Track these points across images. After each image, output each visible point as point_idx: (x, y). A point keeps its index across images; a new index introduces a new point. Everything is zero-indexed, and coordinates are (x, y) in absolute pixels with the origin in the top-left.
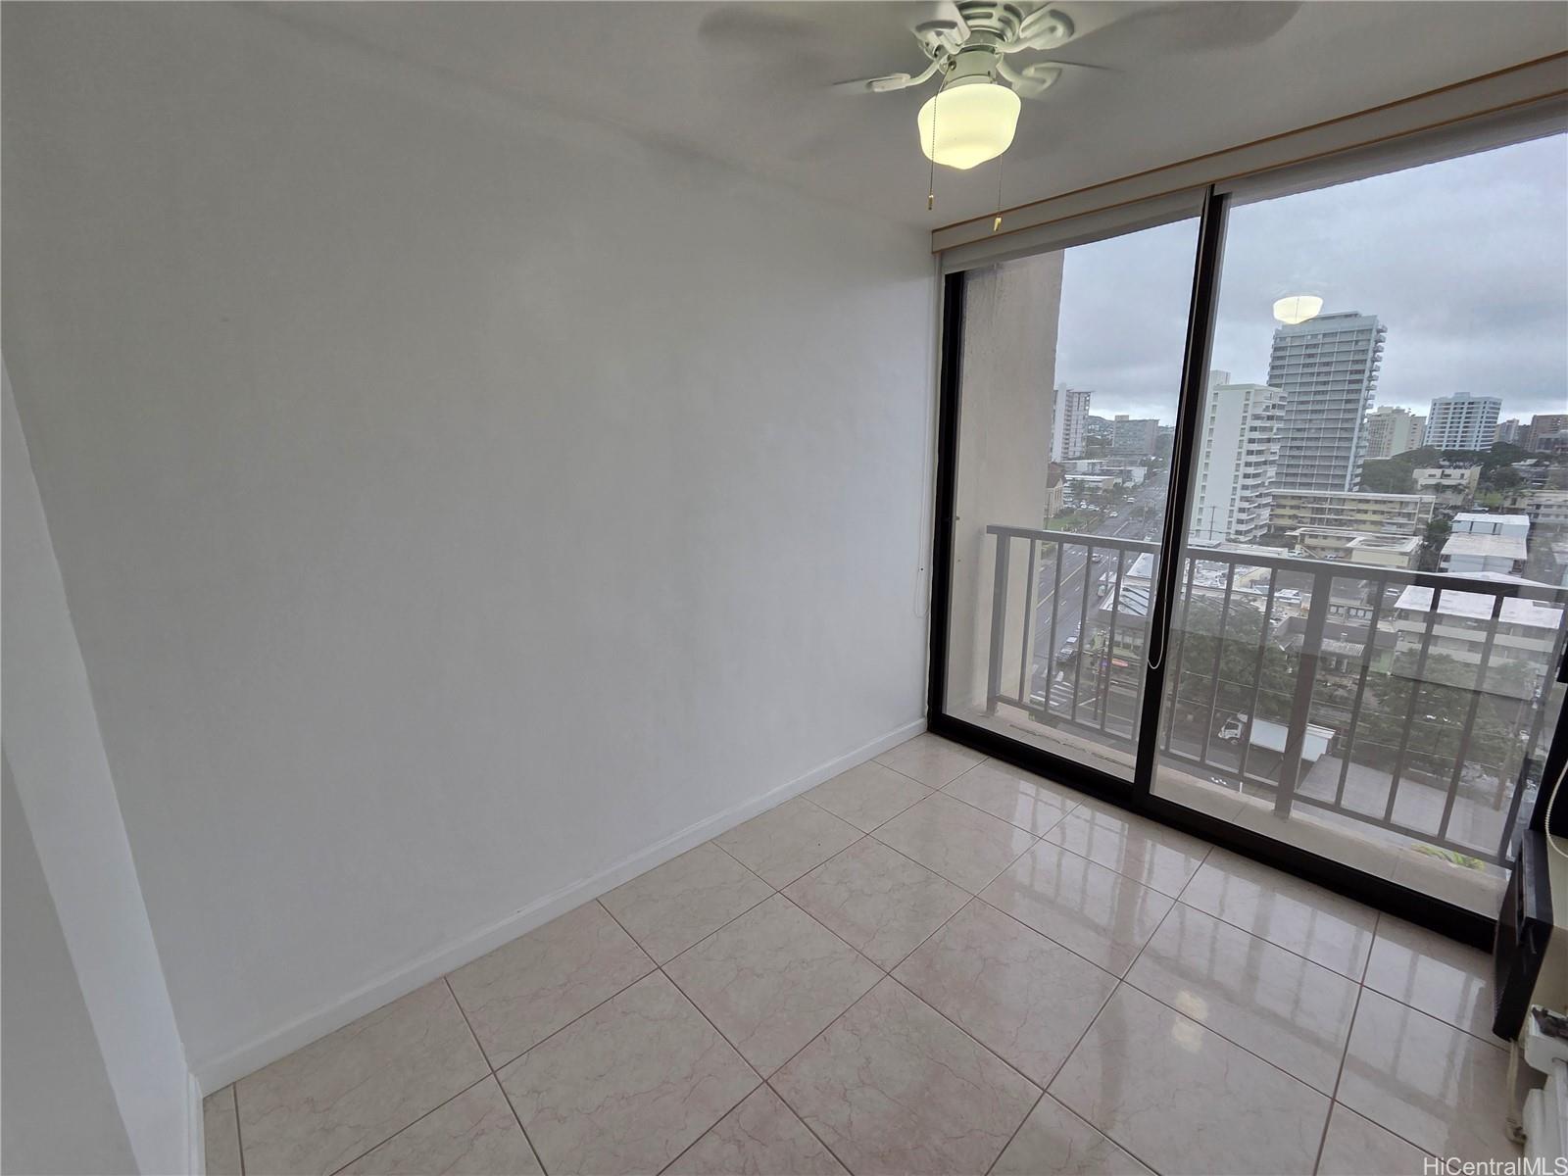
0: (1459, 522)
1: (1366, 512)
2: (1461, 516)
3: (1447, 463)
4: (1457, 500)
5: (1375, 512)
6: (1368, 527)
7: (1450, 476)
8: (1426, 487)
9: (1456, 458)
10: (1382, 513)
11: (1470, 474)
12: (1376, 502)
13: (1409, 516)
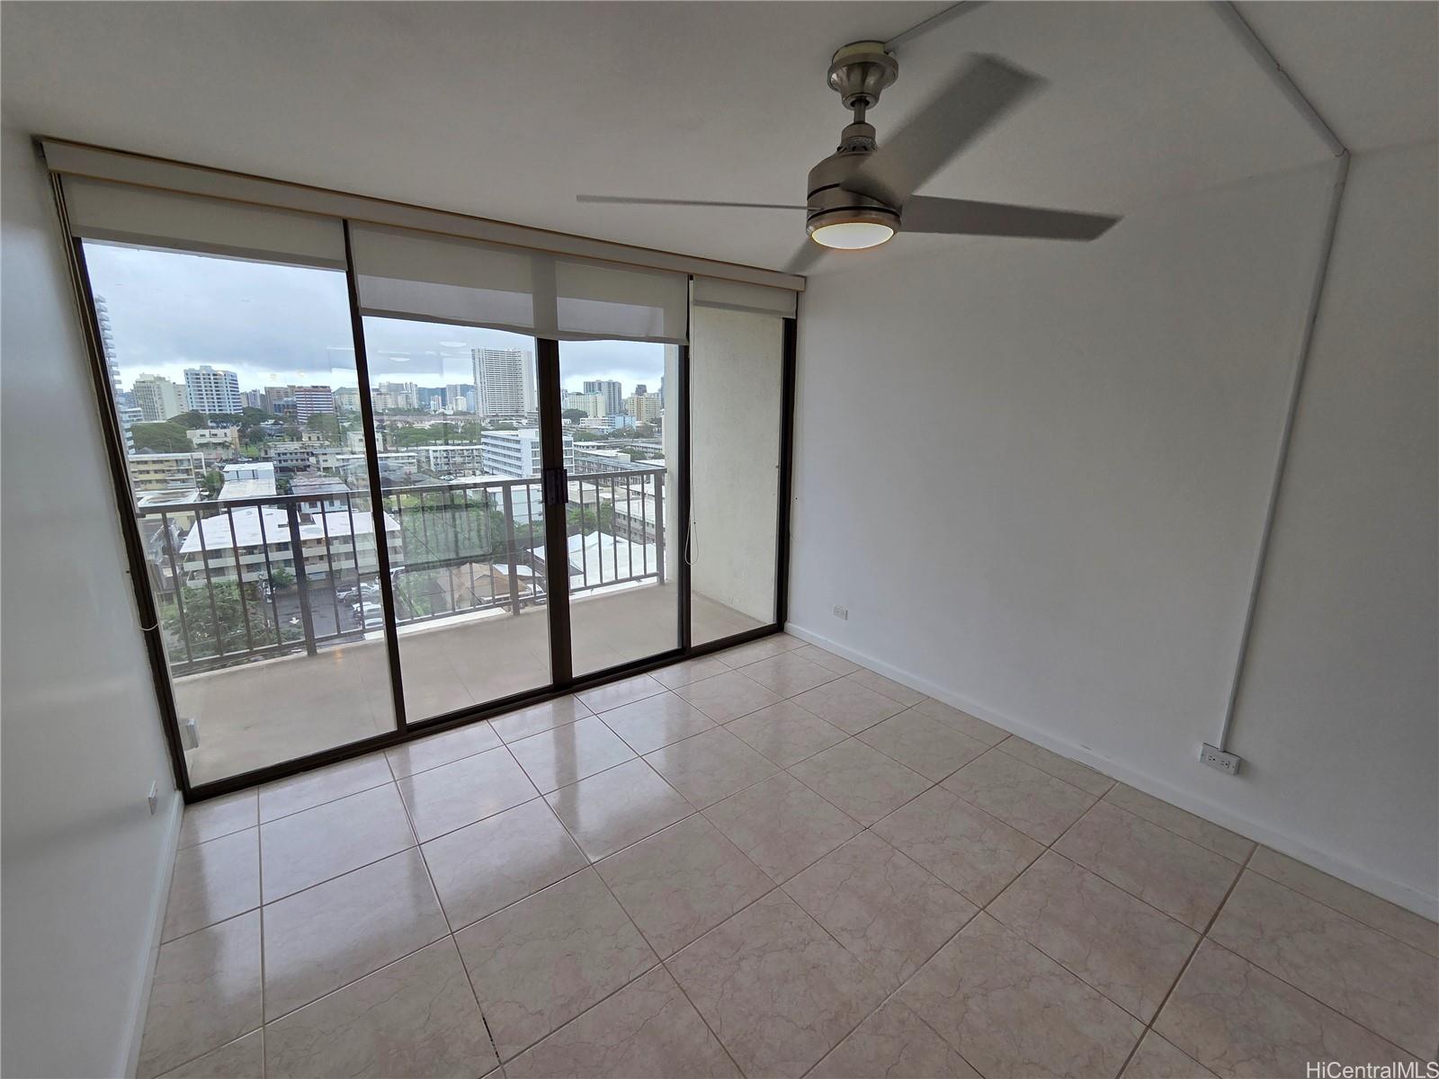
0: (228, 472)
1: (148, 472)
2: (228, 467)
3: (214, 424)
4: (224, 454)
5: (156, 472)
6: (155, 485)
7: (216, 435)
8: (201, 446)
9: (222, 420)
10: (163, 471)
11: (230, 433)
12: (154, 462)
13: (187, 471)
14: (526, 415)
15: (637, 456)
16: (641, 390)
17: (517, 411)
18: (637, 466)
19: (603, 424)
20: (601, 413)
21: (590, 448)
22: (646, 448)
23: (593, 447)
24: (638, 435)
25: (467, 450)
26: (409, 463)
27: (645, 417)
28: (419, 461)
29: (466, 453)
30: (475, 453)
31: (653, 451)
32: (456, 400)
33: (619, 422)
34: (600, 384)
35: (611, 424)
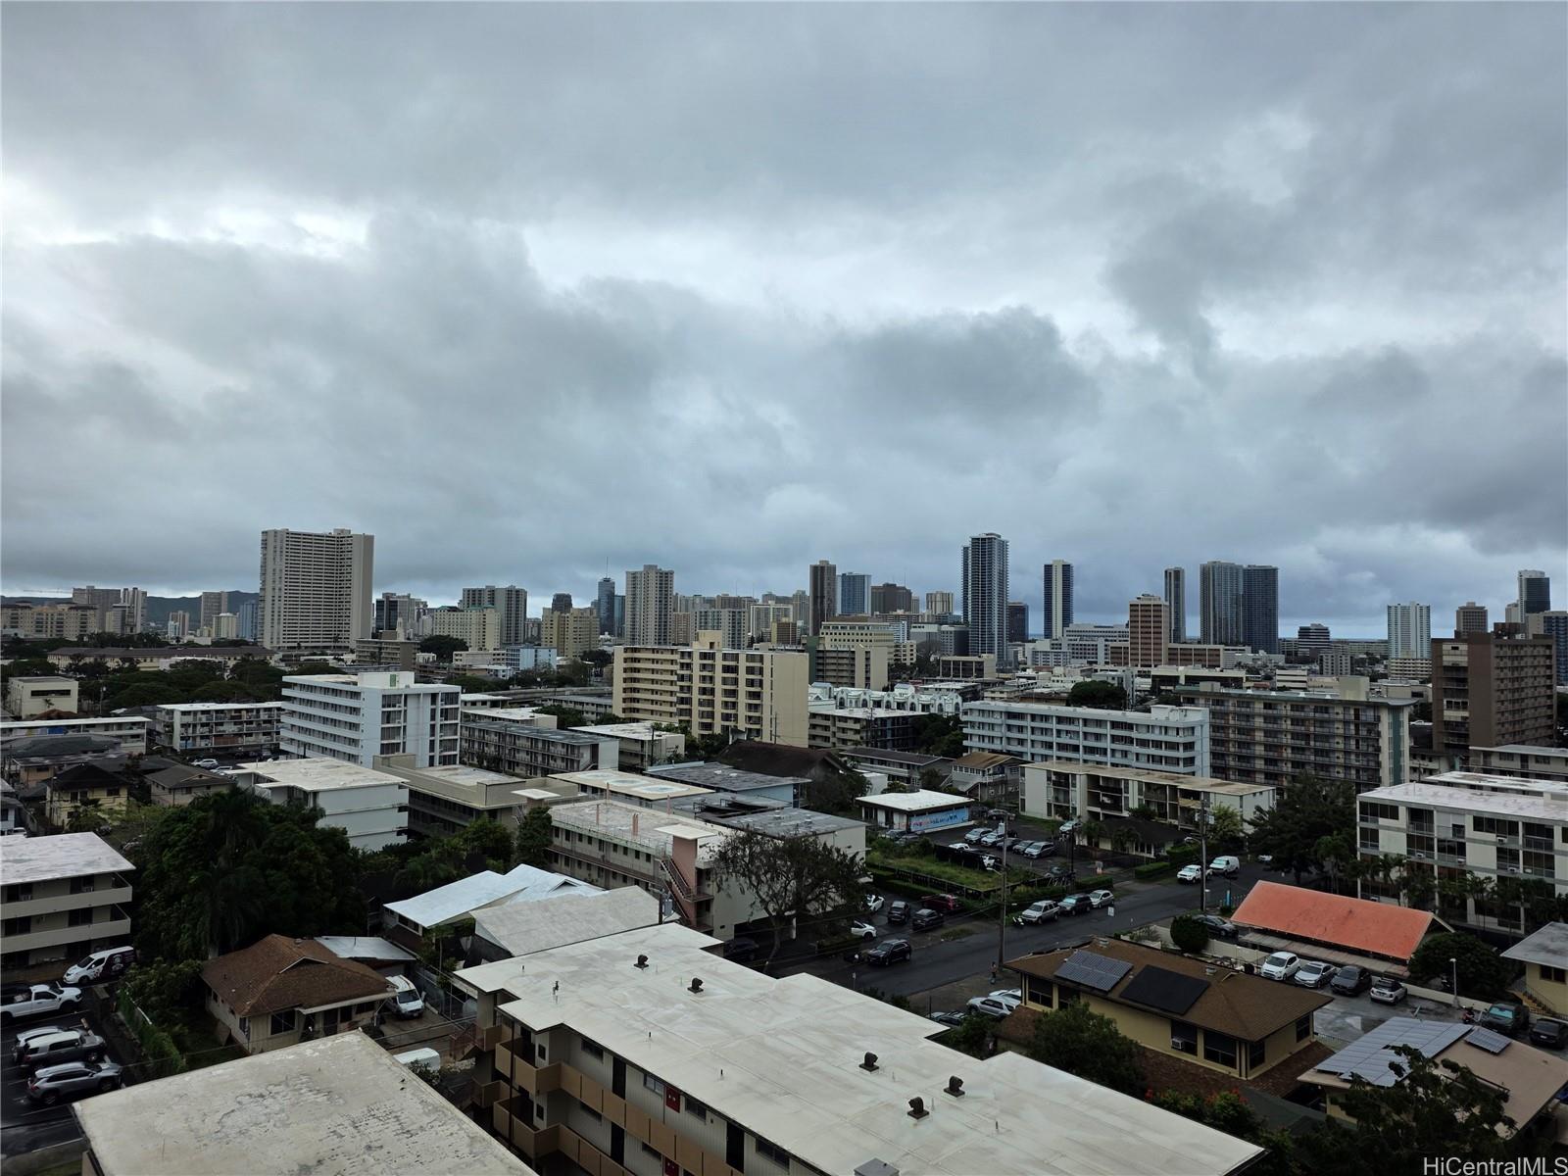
14: (353, 645)
15: (568, 719)
16: (562, 603)
17: (336, 639)
18: (573, 737)
19: (497, 661)
20: (492, 642)
21: (479, 704)
22: (582, 703)
23: (484, 703)
24: (562, 679)
25: (248, 710)
26: (133, 736)
27: (573, 649)
28: (150, 732)
29: (245, 716)
30: (263, 716)
31: (594, 708)
32: (219, 618)
33: (527, 659)
34: (492, 592)
35: (513, 661)
